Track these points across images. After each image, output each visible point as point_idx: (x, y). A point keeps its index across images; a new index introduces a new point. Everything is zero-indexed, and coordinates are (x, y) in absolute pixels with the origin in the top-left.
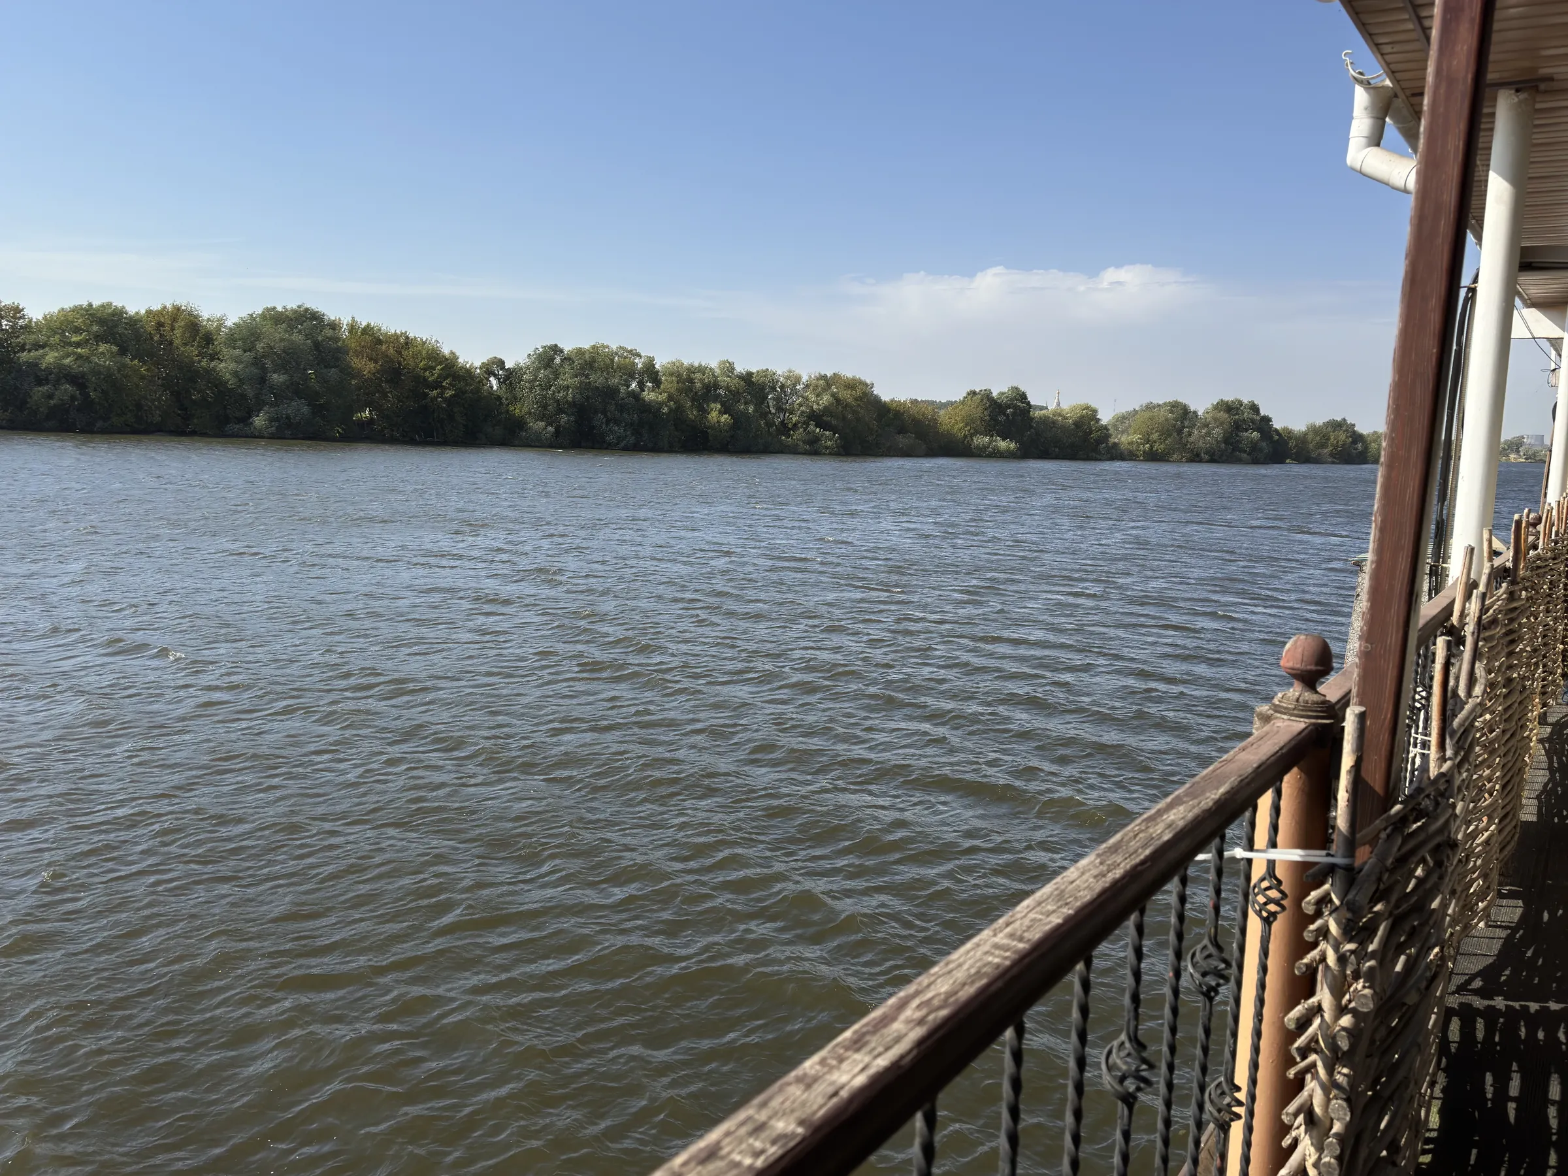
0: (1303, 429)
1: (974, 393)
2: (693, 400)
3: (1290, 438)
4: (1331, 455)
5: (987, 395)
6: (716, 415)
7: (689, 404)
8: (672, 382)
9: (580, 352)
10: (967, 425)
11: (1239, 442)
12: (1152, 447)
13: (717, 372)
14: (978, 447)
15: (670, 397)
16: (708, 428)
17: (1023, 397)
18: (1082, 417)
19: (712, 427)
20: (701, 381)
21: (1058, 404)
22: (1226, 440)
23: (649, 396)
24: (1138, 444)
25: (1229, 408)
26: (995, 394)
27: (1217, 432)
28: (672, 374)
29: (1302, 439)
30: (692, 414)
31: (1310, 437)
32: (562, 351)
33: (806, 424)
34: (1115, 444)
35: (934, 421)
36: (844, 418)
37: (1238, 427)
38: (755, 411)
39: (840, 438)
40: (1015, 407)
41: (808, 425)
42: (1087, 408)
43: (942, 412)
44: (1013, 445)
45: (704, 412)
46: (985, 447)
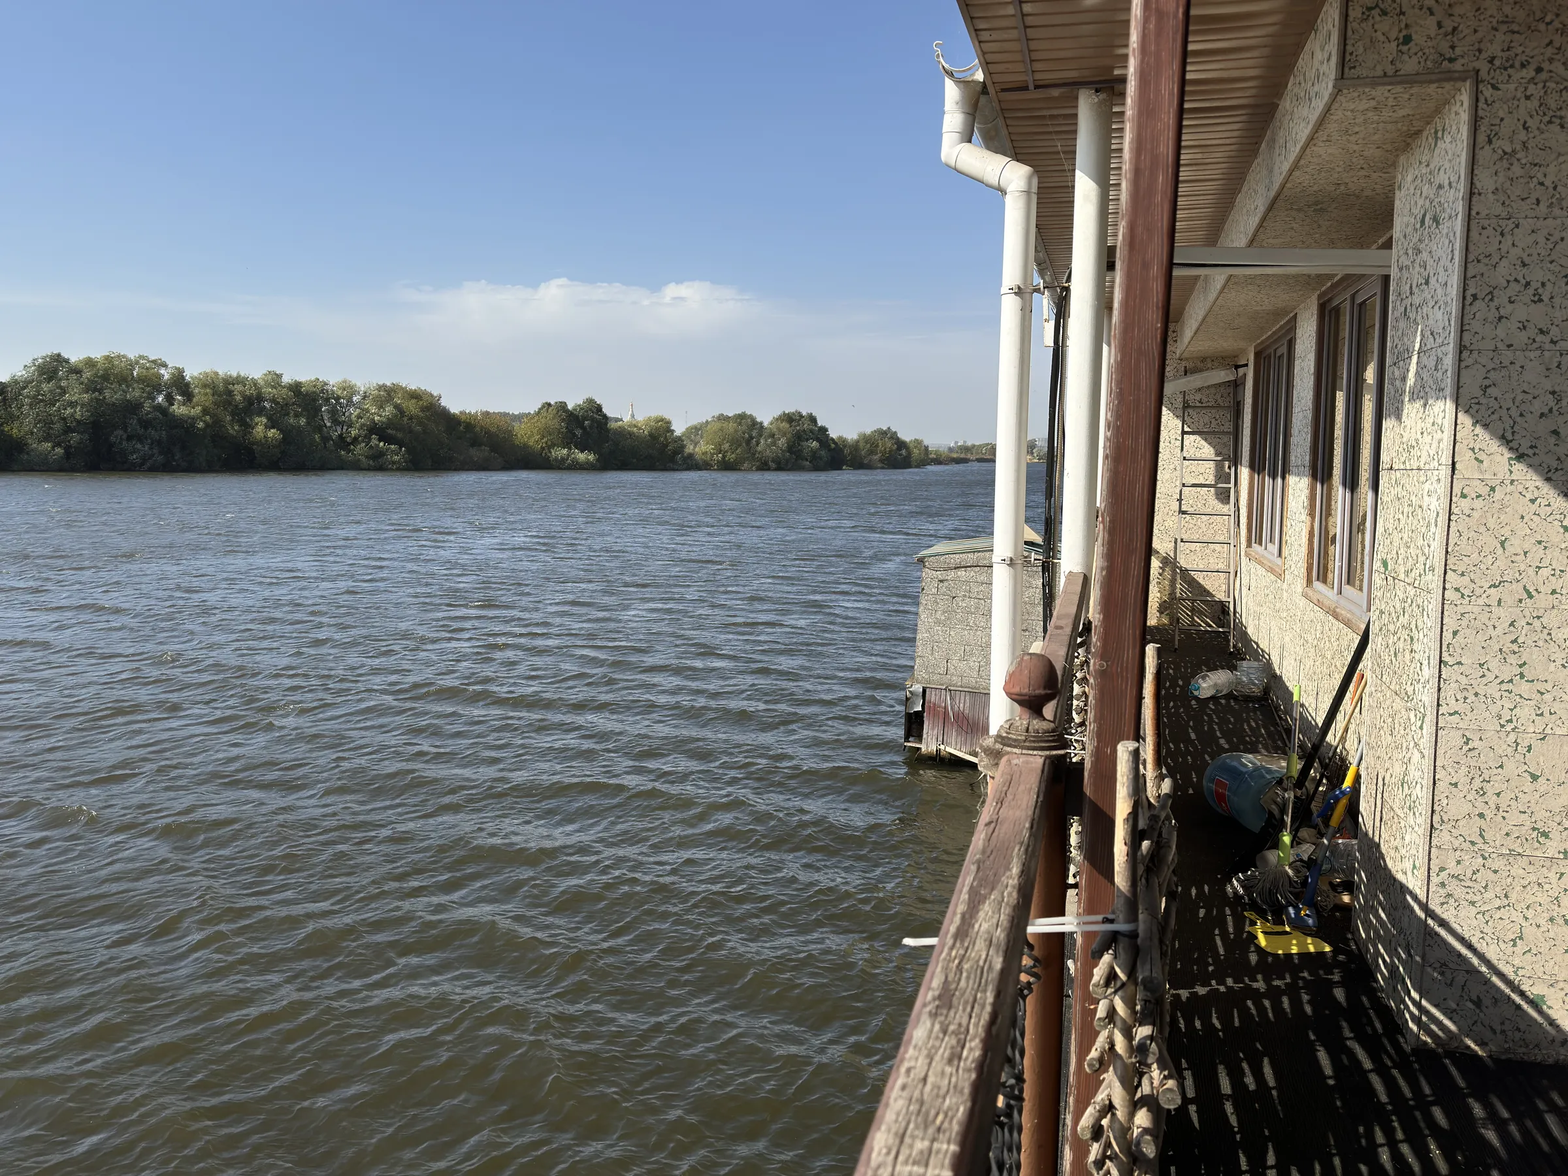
0: (855, 437)
1: (549, 405)
2: (233, 414)
3: (845, 446)
4: (881, 461)
5: (562, 406)
6: (261, 430)
7: (228, 418)
8: (206, 394)
9: (90, 363)
10: (543, 437)
11: (801, 451)
12: (724, 457)
13: (261, 382)
14: (556, 459)
15: (205, 411)
16: (253, 444)
17: (599, 409)
18: (657, 429)
19: (258, 443)
20: (242, 393)
21: (633, 416)
22: (791, 448)
23: (179, 409)
24: (712, 455)
25: (790, 418)
26: (570, 407)
27: (782, 442)
28: (205, 386)
29: (855, 446)
30: (234, 429)
31: (861, 444)
32: (67, 361)
33: (367, 438)
34: (691, 456)
35: (510, 433)
36: (411, 432)
37: (799, 437)
38: (308, 423)
39: (408, 451)
40: (593, 419)
41: (370, 439)
42: (662, 420)
43: (516, 425)
44: (591, 457)
45: (247, 427)
46: (563, 460)
